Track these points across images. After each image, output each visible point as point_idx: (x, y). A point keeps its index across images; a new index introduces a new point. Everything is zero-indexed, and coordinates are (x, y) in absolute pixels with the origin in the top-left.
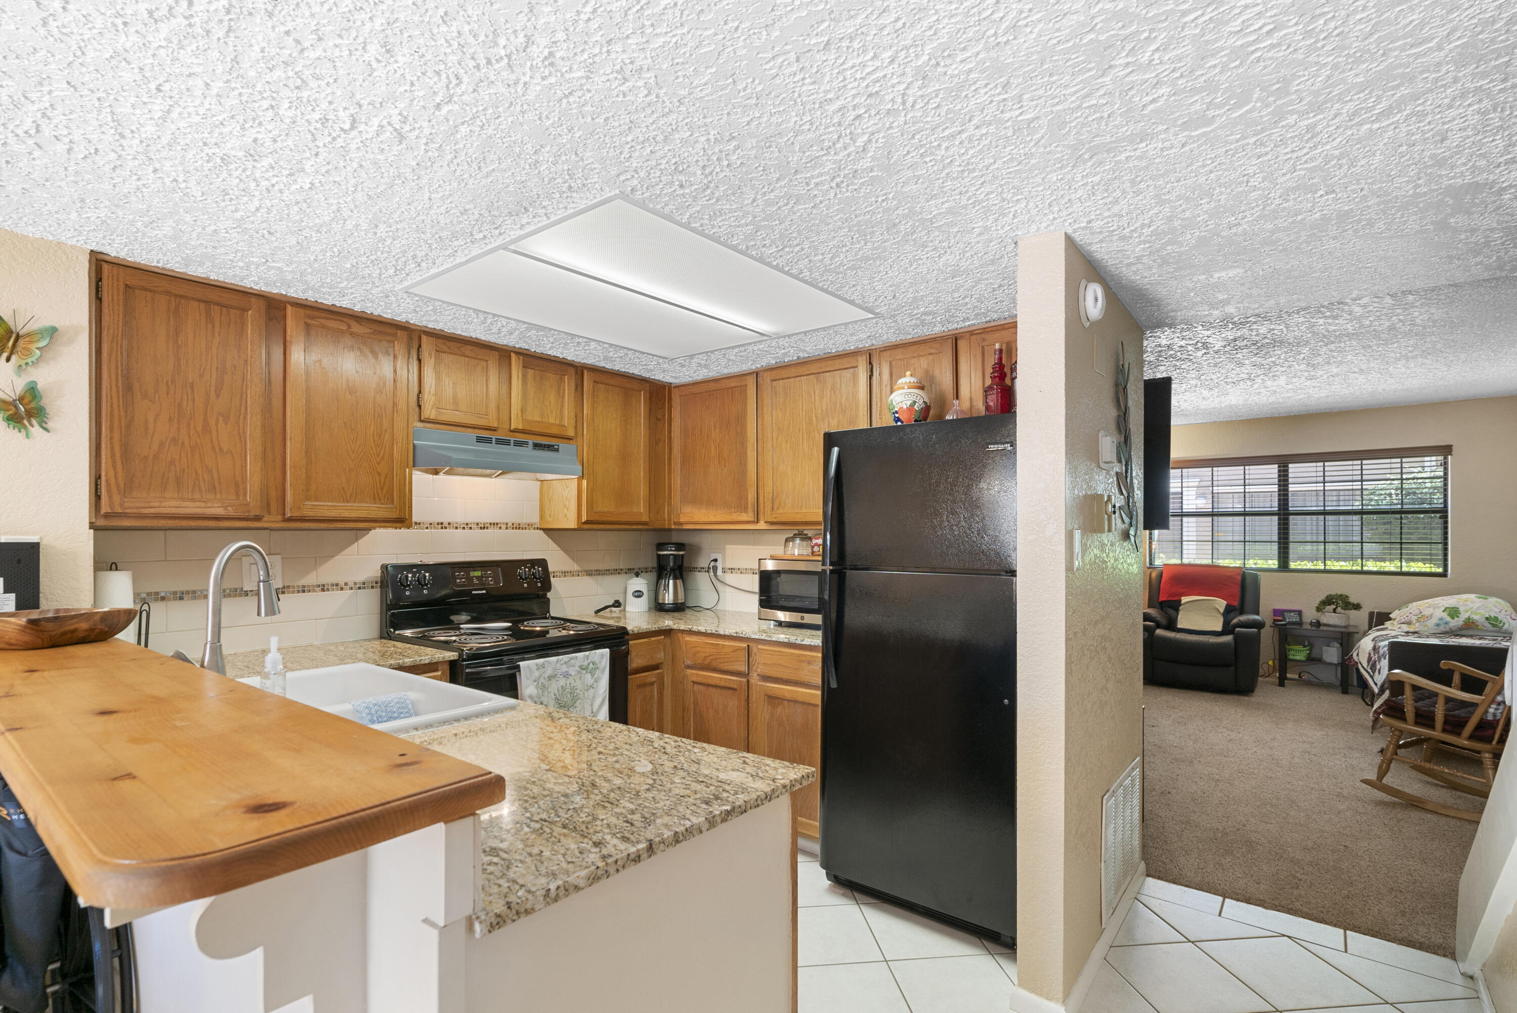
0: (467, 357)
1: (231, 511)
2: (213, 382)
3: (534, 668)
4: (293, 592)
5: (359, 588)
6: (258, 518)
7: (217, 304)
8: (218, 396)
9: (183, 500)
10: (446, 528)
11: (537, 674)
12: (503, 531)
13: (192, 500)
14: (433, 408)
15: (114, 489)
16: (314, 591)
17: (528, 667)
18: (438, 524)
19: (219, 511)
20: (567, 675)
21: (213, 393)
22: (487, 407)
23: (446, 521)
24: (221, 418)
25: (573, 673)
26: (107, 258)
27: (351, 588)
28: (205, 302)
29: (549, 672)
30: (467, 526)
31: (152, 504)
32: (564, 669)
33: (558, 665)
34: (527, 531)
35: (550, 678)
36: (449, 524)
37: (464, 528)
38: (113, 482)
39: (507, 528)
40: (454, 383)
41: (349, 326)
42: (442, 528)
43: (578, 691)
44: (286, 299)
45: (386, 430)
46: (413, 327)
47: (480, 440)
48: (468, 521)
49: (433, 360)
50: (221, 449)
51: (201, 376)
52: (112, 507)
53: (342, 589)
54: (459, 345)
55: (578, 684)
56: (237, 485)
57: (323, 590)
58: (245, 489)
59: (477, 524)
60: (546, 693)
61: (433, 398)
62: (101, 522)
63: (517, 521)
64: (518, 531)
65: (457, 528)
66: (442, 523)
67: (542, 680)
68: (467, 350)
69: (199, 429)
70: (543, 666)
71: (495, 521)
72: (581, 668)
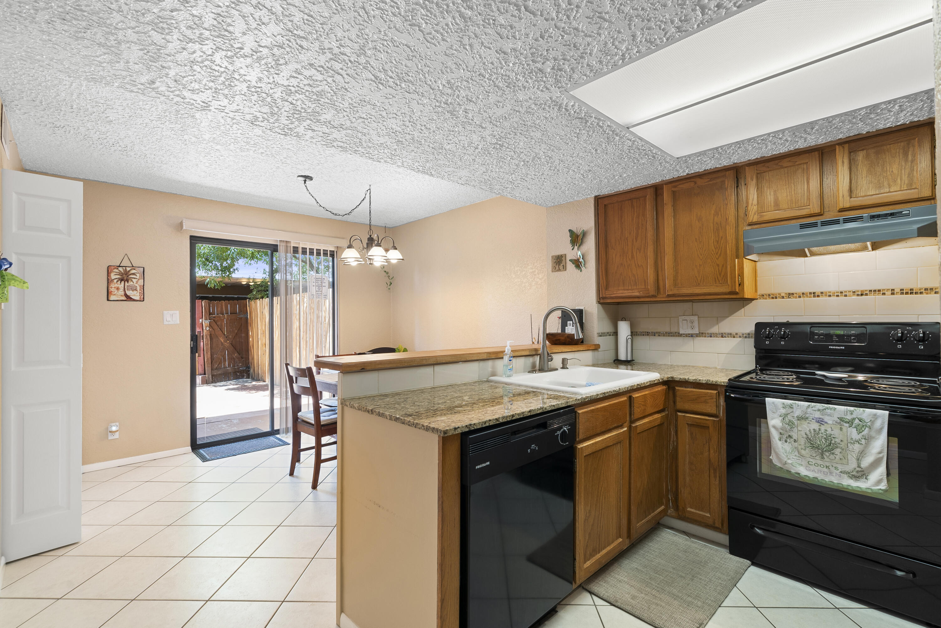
0: (786, 167)
1: (641, 294)
2: (635, 235)
3: (780, 406)
4: (705, 337)
5: (746, 337)
6: (653, 296)
7: (635, 199)
8: (636, 242)
9: (624, 290)
10: (818, 296)
11: (783, 411)
12: (888, 296)
13: (628, 290)
14: (755, 214)
15: (603, 288)
16: (717, 337)
17: (773, 403)
18: (810, 293)
19: (637, 294)
20: (820, 422)
21: (634, 240)
22: (809, 199)
23: (818, 290)
24: (638, 251)
25: (830, 422)
26: (600, 197)
27: (740, 337)
28: (629, 200)
29: (798, 413)
30: (839, 294)
31: (614, 293)
32: (817, 415)
33: (809, 410)
34: (924, 295)
35: (799, 418)
36: (822, 293)
37: (838, 296)
38: (602, 285)
39: (893, 294)
40: (775, 191)
41: (695, 183)
42: (814, 296)
43: (838, 441)
44: (663, 183)
45: (722, 237)
46: (740, 165)
47: (803, 226)
48: (841, 290)
49: (755, 181)
50: (638, 265)
51: (630, 233)
52: (602, 295)
53: (734, 337)
54: (777, 162)
55: (836, 432)
56: (645, 281)
57: (722, 337)
58: (648, 282)
59: (854, 292)
60: (795, 430)
61: (755, 208)
62: (602, 301)
63: (907, 286)
64: (909, 295)
65: (830, 296)
66: (814, 293)
67: (789, 417)
68: (785, 163)
69: (630, 257)
70: (791, 407)
71: (877, 288)
72: (841, 419)
